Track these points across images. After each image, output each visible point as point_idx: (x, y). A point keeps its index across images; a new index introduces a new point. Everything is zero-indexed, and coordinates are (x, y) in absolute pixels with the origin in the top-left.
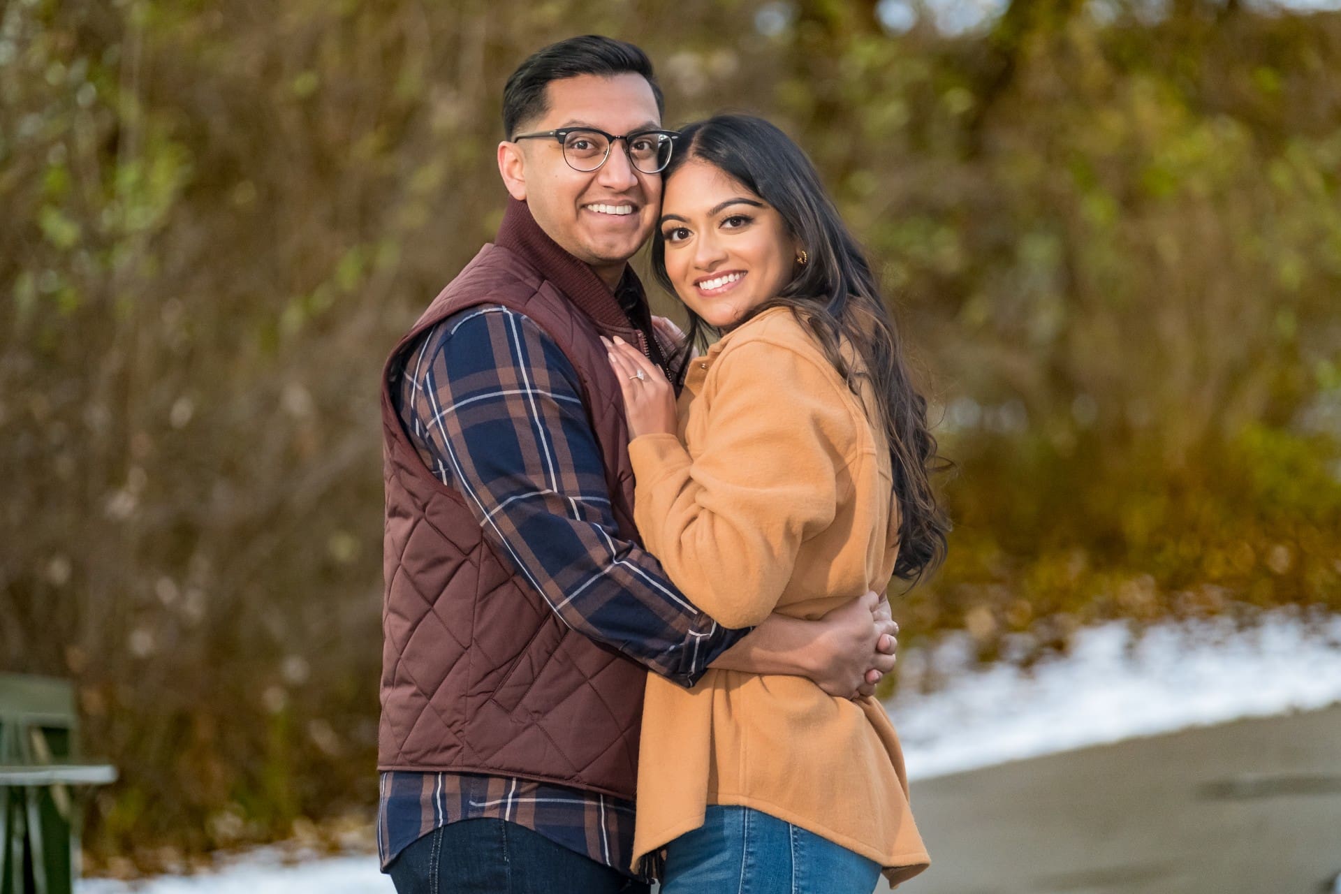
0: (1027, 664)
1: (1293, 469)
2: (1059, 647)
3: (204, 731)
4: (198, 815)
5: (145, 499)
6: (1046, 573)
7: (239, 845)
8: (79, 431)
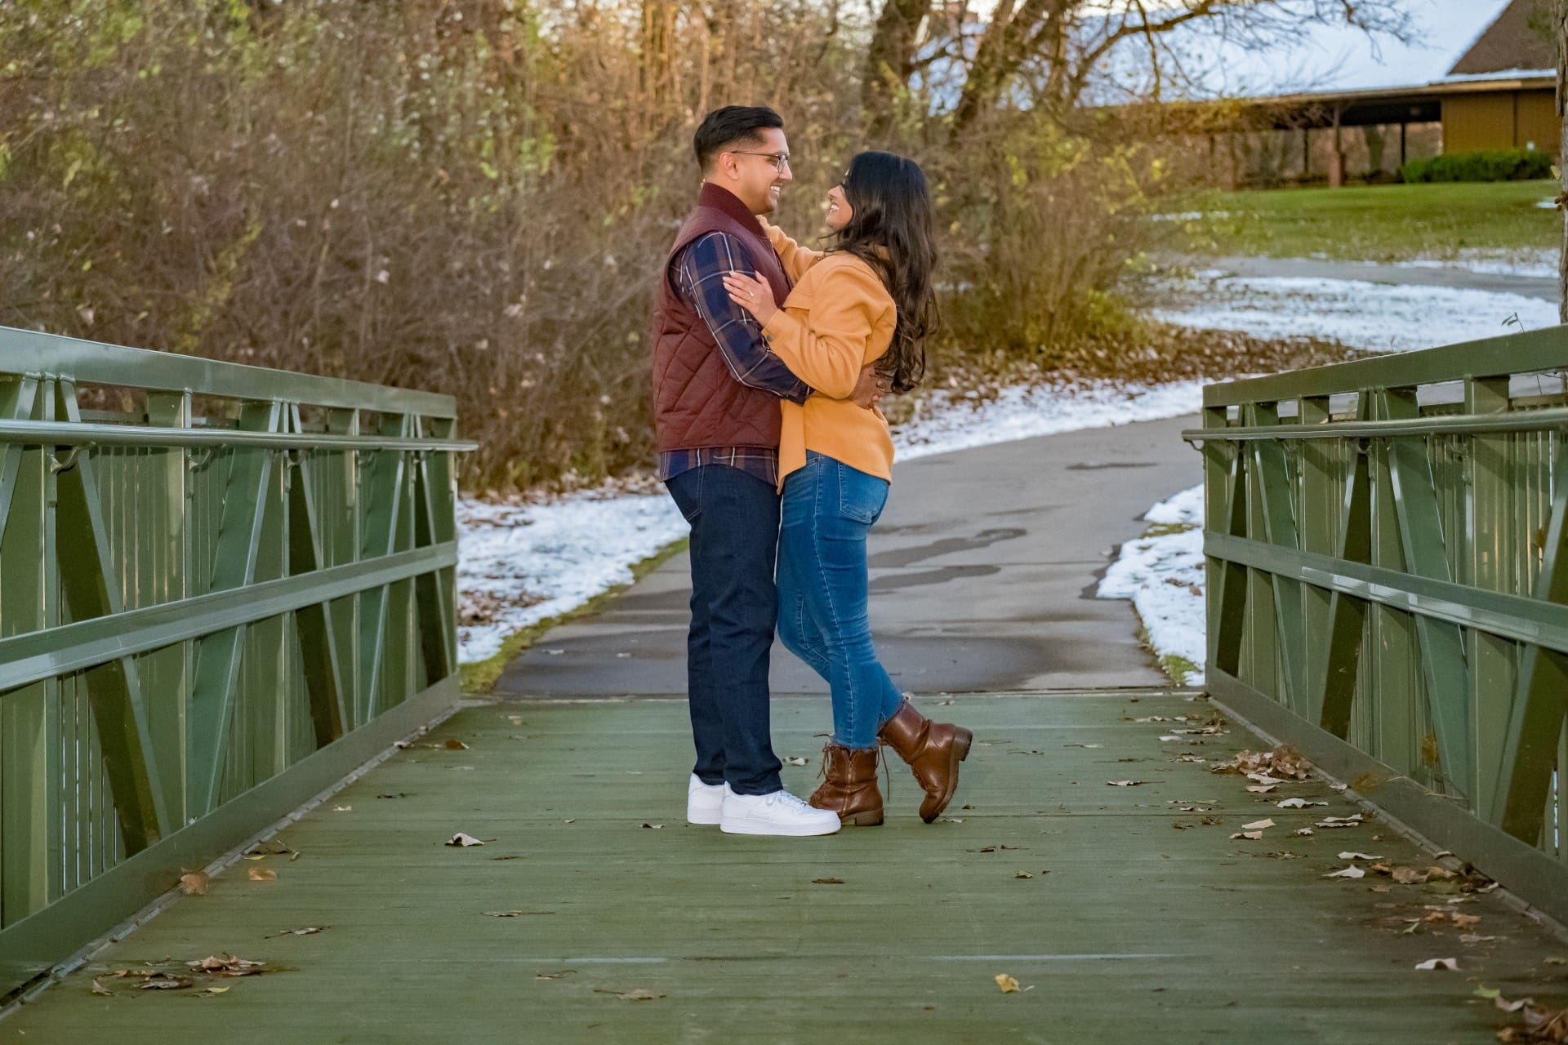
0: (977, 403)
1: (1107, 310)
2: (993, 396)
3: (559, 428)
4: (556, 472)
5: (528, 310)
6: (985, 358)
7: (575, 487)
8: (496, 273)
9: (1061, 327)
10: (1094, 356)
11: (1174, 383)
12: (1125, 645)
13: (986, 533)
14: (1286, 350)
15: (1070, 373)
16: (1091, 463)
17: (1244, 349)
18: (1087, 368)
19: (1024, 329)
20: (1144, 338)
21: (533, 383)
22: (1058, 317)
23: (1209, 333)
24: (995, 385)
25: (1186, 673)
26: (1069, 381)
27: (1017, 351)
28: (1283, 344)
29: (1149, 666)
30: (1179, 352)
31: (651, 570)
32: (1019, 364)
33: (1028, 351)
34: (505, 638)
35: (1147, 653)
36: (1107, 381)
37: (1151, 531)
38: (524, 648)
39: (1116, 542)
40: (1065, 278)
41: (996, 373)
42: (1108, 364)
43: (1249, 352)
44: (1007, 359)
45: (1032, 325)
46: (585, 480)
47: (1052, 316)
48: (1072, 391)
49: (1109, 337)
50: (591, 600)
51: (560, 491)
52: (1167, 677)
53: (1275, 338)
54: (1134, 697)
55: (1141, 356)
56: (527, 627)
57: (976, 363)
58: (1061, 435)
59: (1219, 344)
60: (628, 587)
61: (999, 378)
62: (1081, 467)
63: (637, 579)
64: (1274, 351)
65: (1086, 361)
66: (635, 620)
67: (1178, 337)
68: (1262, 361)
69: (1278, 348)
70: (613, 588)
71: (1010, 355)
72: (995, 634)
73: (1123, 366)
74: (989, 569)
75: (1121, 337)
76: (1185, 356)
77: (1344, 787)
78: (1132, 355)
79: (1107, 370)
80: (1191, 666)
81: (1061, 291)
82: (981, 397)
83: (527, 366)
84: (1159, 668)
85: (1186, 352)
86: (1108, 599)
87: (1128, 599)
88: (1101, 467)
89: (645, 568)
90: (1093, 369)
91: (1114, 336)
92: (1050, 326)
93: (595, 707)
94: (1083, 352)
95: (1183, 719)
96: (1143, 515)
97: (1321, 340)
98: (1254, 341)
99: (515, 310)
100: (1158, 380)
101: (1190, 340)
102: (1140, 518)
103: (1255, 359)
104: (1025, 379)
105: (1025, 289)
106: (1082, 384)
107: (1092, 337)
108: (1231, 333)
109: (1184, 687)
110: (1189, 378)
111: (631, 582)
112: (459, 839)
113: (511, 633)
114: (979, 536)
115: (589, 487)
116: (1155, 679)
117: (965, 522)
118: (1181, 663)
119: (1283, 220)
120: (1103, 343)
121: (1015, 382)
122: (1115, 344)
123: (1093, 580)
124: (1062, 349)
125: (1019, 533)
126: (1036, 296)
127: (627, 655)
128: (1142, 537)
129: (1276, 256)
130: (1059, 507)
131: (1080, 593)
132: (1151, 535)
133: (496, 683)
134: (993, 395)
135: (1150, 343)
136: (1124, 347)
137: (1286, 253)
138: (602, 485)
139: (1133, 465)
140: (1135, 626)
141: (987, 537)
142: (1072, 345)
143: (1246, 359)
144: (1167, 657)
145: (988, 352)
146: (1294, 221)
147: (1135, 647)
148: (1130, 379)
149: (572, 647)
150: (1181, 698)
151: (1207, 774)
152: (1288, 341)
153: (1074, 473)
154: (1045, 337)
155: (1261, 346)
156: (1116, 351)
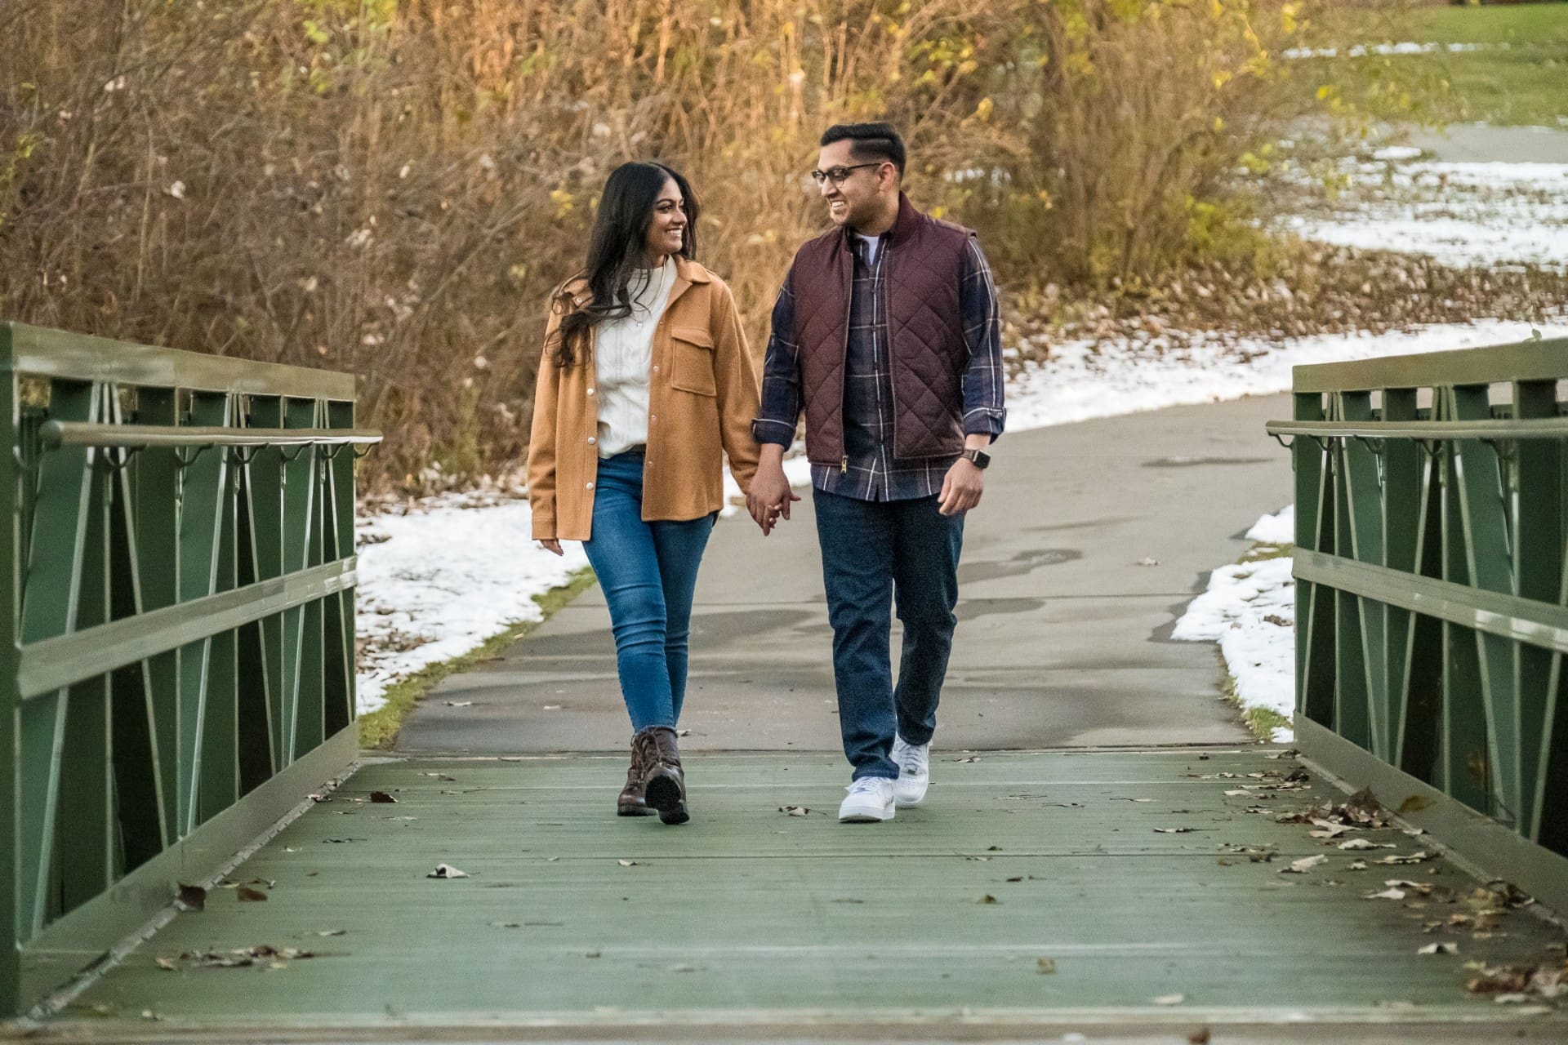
1: (1215, 227)
4: (411, 466)
6: (1030, 298)
7: (440, 490)
9: (1144, 249)
10: (1194, 294)
11: (1311, 338)
12: (1204, 698)
13: (1026, 555)
14: (1487, 286)
15: (1157, 322)
16: (1178, 459)
17: (1422, 283)
18: (1181, 312)
19: (1088, 254)
20: (1273, 266)
21: (381, 339)
22: (1141, 232)
23: (1372, 257)
24: (1043, 338)
25: (1274, 729)
26: (1155, 334)
27: (1077, 287)
28: (1484, 275)
29: (1228, 721)
30: (1324, 289)
31: (565, 603)
32: (1081, 306)
33: (1094, 286)
34: (387, 688)
35: (1229, 705)
36: (1212, 334)
37: (1253, 553)
38: (417, 699)
39: (1204, 569)
40: (1152, 176)
41: (1046, 320)
42: (1216, 307)
43: (1430, 289)
44: (1063, 297)
45: (1102, 249)
46: (452, 480)
47: (1130, 234)
48: (1158, 348)
49: (1218, 265)
50: (488, 641)
51: (419, 495)
52: (1251, 733)
53: (1474, 264)
54: (1205, 753)
55: (1265, 296)
56: (412, 675)
57: (1016, 305)
58: (1139, 416)
59: (1386, 276)
60: (536, 626)
61: (1049, 328)
62: (1163, 463)
63: (547, 615)
64: (1468, 286)
65: (1182, 303)
66: (553, 666)
67: (1324, 264)
68: (1448, 303)
69: (1475, 281)
70: (515, 627)
71: (1067, 291)
72: (1036, 684)
73: (1238, 310)
74: (1029, 604)
75: (1236, 265)
76: (1333, 295)
77: (1419, 832)
78: (1252, 292)
79: (1213, 316)
80: (1282, 721)
81: (1144, 197)
82: (1024, 357)
83: (371, 315)
84: (1242, 724)
85: (1334, 288)
86: (1187, 642)
87: (1214, 642)
88: (1193, 463)
89: (558, 601)
90: (1192, 316)
91: (1227, 264)
92: (1128, 250)
93: (532, 764)
94: (1178, 288)
95: (1259, 776)
96: (1245, 532)
97: (1544, 269)
98: (1441, 270)
99: (361, 237)
100: (1288, 333)
101: (1342, 269)
102: (1241, 536)
103: (1439, 300)
104: (1089, 330)
105: (1090, 192)
106: (1174, 338)
107: (1191, 264)
108: (1407, 257)
109: (1268, 742)
110: (1334, 331)
111: (540, 619)
112: (443, 871)
113: (393, 681)
114: (1016, 559)
115: (458, 488)
116: (1235, 735)
117: (997, 540)
118: (1269, 717)
119: (1519, 60)
120: (1208, 274)
121: (1073, 334)
122: (1227, 276)
123: (1168, 617)
124: (1146, 284)
125: (1073, 555)
126: (1108, 204)
127: (557, 707)
128: (1240, 562)
129: (1502, 123)
130: (1127, 520)
131: (1150, 635)
132: (1252, 559)
133: (395, 738)
134: (1040, 354)
135: (1281, 276)
136: (1240, 281)
137: (1519, 119)
138: (476, 486)
139: (1237, 461)
140: (1218, 674)
141: (1026, 560)
142: (1162, 278)
143: (1425, 299)
144: (1252, 711)
145: (1035, 288)
146: (1537, 61)
147: (1213, 700)
148: (1246, 331)
149: (480, 699)
150: (1261, 756)
151: (1272, 824)
152: (1493, 271)
153: (1155, 471)
154: (1122, 265)
155: (1451, 277)
156: (1227, 287)
